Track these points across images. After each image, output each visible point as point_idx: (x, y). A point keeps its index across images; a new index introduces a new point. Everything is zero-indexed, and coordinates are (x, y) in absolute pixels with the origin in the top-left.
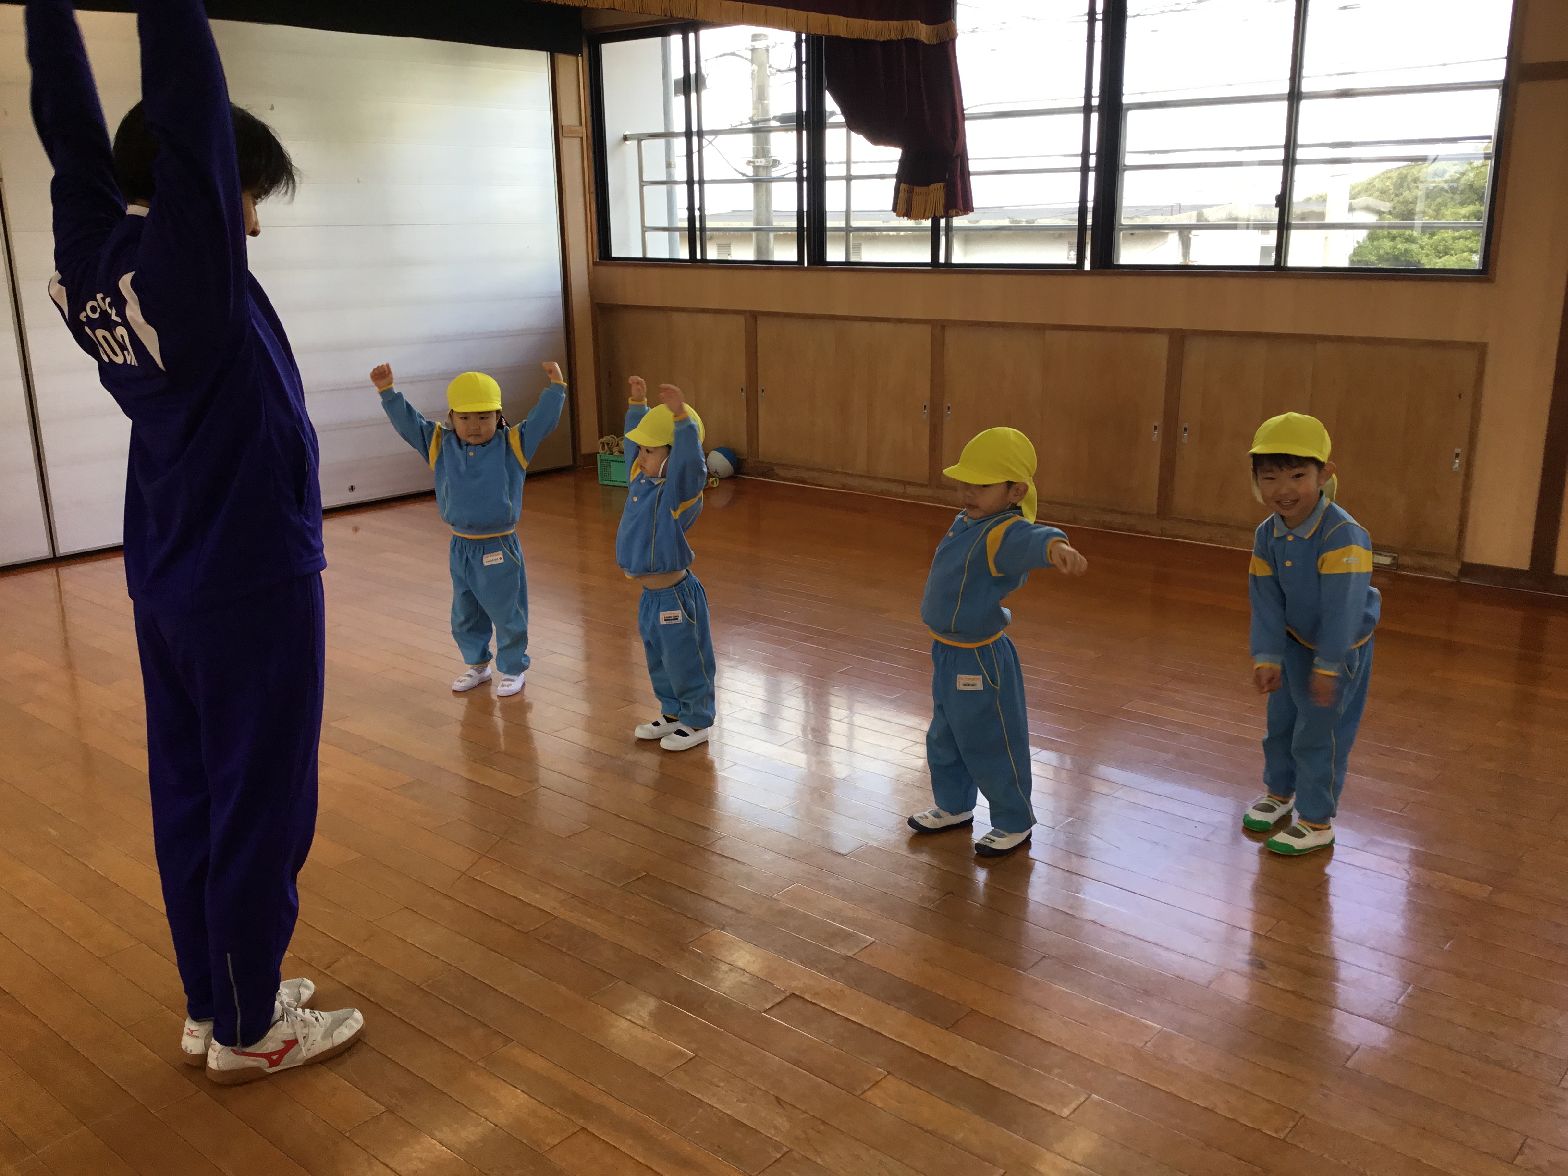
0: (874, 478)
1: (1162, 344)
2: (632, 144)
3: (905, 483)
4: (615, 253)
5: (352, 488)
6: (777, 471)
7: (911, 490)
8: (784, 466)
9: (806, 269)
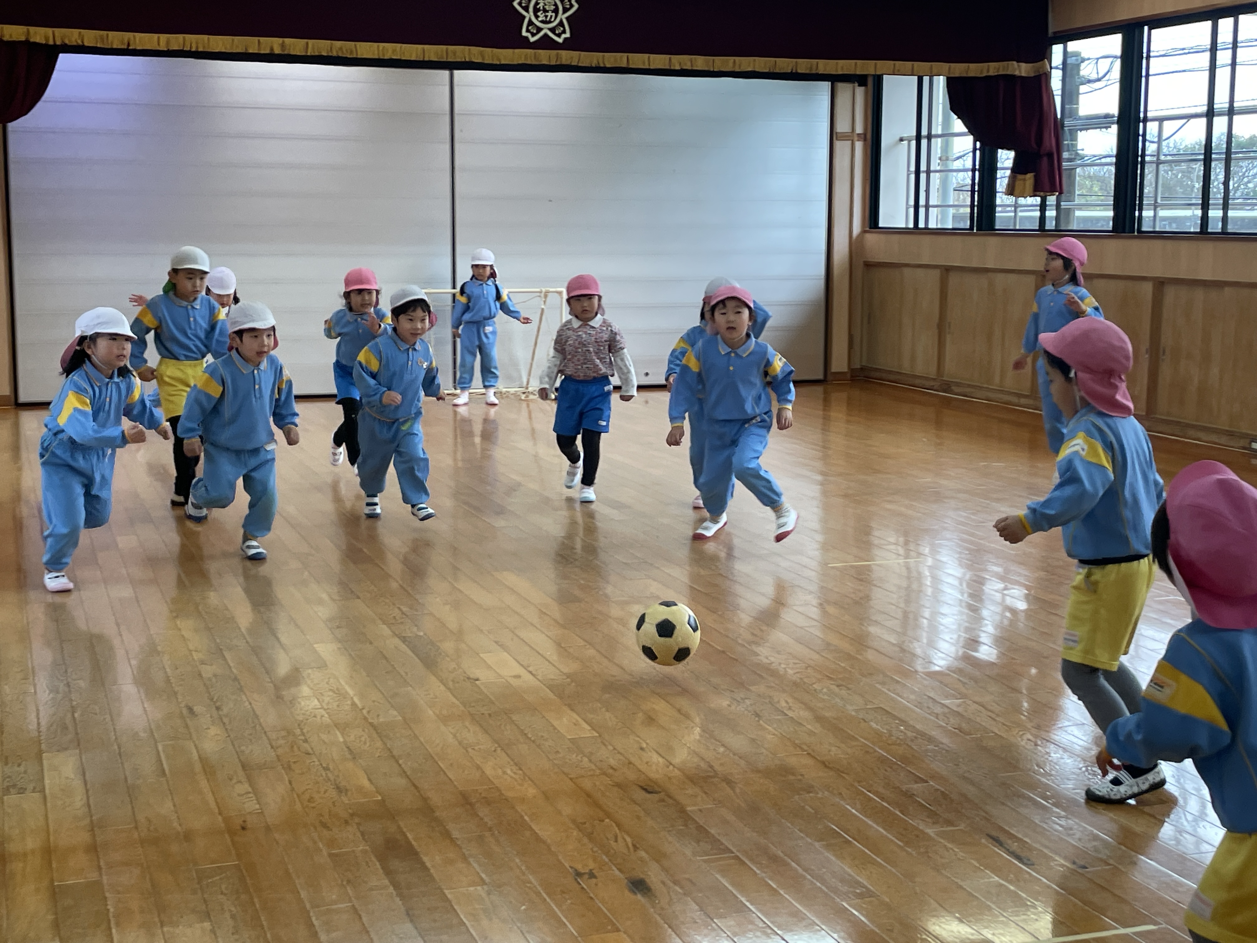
0: (1002, 392)
1: (1148, 288)
2: (905, 142)
3: (1019, 396)
4: (881, 225)
5: (647, 374)
6: (953, 388)
7: (1023, 401)
8: (958, 384)
9: (974, 234)
